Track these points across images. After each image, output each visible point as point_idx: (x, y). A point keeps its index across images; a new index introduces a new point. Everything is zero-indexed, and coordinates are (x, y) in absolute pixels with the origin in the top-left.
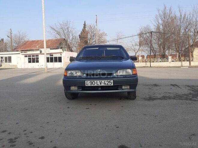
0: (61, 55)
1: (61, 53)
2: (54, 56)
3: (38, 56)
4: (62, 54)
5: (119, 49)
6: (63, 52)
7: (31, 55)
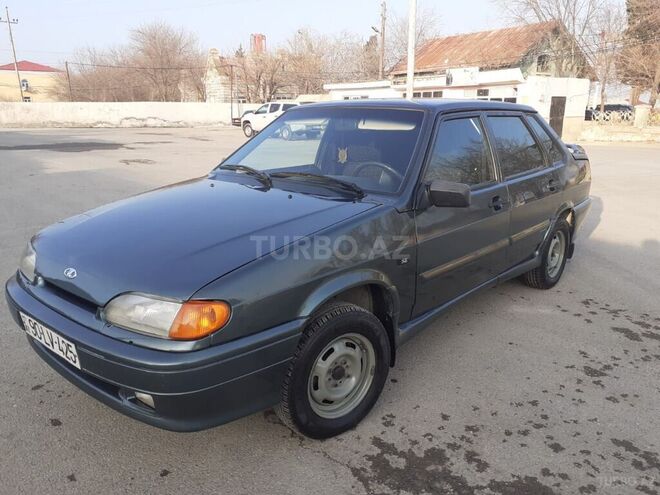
0: (516, 89)
1: (514, 84)
2: (492, 94)
3: (441, 94)
4: (518, 86)
5: (410, 128)
6: (523, 80)
7: (422, 92)
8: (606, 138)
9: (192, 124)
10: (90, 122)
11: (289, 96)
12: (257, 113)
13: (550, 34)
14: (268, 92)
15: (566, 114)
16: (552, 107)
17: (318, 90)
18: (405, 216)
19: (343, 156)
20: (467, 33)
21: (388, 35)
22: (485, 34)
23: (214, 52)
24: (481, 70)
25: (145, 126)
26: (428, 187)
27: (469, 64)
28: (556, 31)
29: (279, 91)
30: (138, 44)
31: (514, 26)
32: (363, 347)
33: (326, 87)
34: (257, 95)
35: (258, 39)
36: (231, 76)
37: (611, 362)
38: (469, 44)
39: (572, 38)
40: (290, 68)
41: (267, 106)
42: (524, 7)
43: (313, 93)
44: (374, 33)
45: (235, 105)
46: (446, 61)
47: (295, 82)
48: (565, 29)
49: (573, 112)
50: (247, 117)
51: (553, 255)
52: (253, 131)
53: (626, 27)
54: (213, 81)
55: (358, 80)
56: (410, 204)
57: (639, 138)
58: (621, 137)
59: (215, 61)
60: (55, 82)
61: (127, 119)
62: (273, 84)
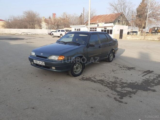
0: (112, 28)
2: (108, 29)
3: (96, 28)
4: (113, 27)
6: (114, 26)
7: (92, 28)
8: (132, 39)
9: (38, 34)
10: (14, 33)
11: (62, 28)
12: (55, 32)
13: (120, 16)
14: (57, 27)
15: (123, 33)
16: (120, 32)
17: (69, 27)
18: (86, 48)
19: (77, 40)
20: (102, 15)
21: (85, 14)
22: (106, 15)
23: (44, 17)
24: (105, 23)
25: (27, 35)
26: (89, 44)
27: (103, 22)
28: (121, 15)
29: (59, 27)
30: (25, 15)
31: (112, 14)
32: (80, 65)
33: (71, 26)
34: (54, 28)
35: (54, 15)
36: (48, 23)
37: (116, 70)
38: (103, 17)
39: (125, 17)
40: (62, 21)
41: (57, 30)
42: (114, 10)
43: (67, 27)
44: (81, 14)
45: (49, 30)
46: (98, 21)
47: (63, 25)
48: (123, 14)
49: (125, 33)
50: (52, 33)
51: (111, 57)
52: (54, 36)
53: (136, 14)
54: (44, 24)
55: (78, 25)
56: (87, 46)
57: (138, 39)
58: (135, 38)
59: (44, 19)
60: (4, 24)
61: (23, 33)
62: (58, 25)
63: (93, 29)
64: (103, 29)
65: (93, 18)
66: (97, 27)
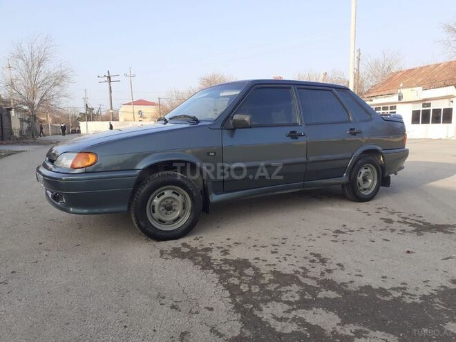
63: (384, 109)
64: (420, 107)
65: (392, 78)
66: (396, 103)
